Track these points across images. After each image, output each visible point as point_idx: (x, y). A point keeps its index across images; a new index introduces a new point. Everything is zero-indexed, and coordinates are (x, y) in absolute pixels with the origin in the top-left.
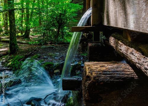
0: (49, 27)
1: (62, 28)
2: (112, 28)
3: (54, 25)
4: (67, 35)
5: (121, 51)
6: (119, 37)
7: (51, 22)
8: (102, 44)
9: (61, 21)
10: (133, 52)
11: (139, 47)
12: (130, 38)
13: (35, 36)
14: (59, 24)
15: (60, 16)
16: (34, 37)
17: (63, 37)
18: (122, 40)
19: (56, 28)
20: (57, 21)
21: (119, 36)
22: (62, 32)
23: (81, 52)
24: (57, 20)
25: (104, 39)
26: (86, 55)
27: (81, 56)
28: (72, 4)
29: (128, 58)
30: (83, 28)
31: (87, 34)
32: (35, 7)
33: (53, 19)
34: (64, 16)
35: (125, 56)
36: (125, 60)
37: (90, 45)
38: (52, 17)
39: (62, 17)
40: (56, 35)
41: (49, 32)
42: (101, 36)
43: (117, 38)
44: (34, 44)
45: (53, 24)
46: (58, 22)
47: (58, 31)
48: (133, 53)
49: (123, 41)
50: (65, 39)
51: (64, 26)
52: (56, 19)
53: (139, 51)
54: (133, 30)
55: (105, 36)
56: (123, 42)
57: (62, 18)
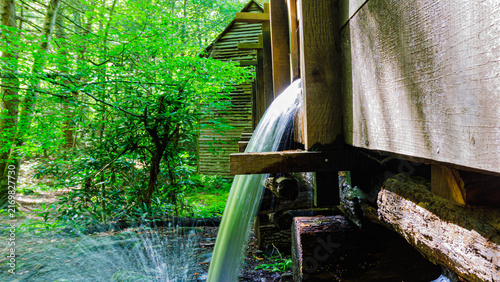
0: (112, 156)
1: (169, 158)
2: (386, 157)
3: (132, 146)
4: (191, 186)
5: (431, 245)
6: (415, 191)
7: (120, 133)
8: (347, 219)
9: (167, 128)
10: (476, 245)
11: (495, 225)
12: (459, 193)
13: (40, 196)
14: (156, 139)
15: (161, 109)
16: (38, 201)
17: (172, 198)
18: (428, 201)
19: (143, 159)
20: (148, 130)
21: (413, 186)
22: (171, 175)
23: (258, 255)
24: (146, 125)
25: (355, 200)
26: (278, 267)
27: (256, 275)
28: (210, 60)
29: (461, 266)
30: (275, 160)
31: (279, 180)
32: (49, 69)
33: (131, 120)
34: (176, 109)
35: (449, 260)
36: (447, 276)
37: (301, 224)
38: (126, 114)
39: (171, 112)
40: (143, 187)
41: (113, 177)
42: (343, 188)
43: (410, 194)
44: (37, 232)
45: (131, 139)
46: (152, 132)
47: (154, 171)
48: (478, 246)
49: (432, 204)
50: (183, 205)
51: (180, 150)
52: (144, 118)
53: (495, 239)
54: (474, 167)
55: (360, 187)
56: (433, 207)
57: (168, 114)
